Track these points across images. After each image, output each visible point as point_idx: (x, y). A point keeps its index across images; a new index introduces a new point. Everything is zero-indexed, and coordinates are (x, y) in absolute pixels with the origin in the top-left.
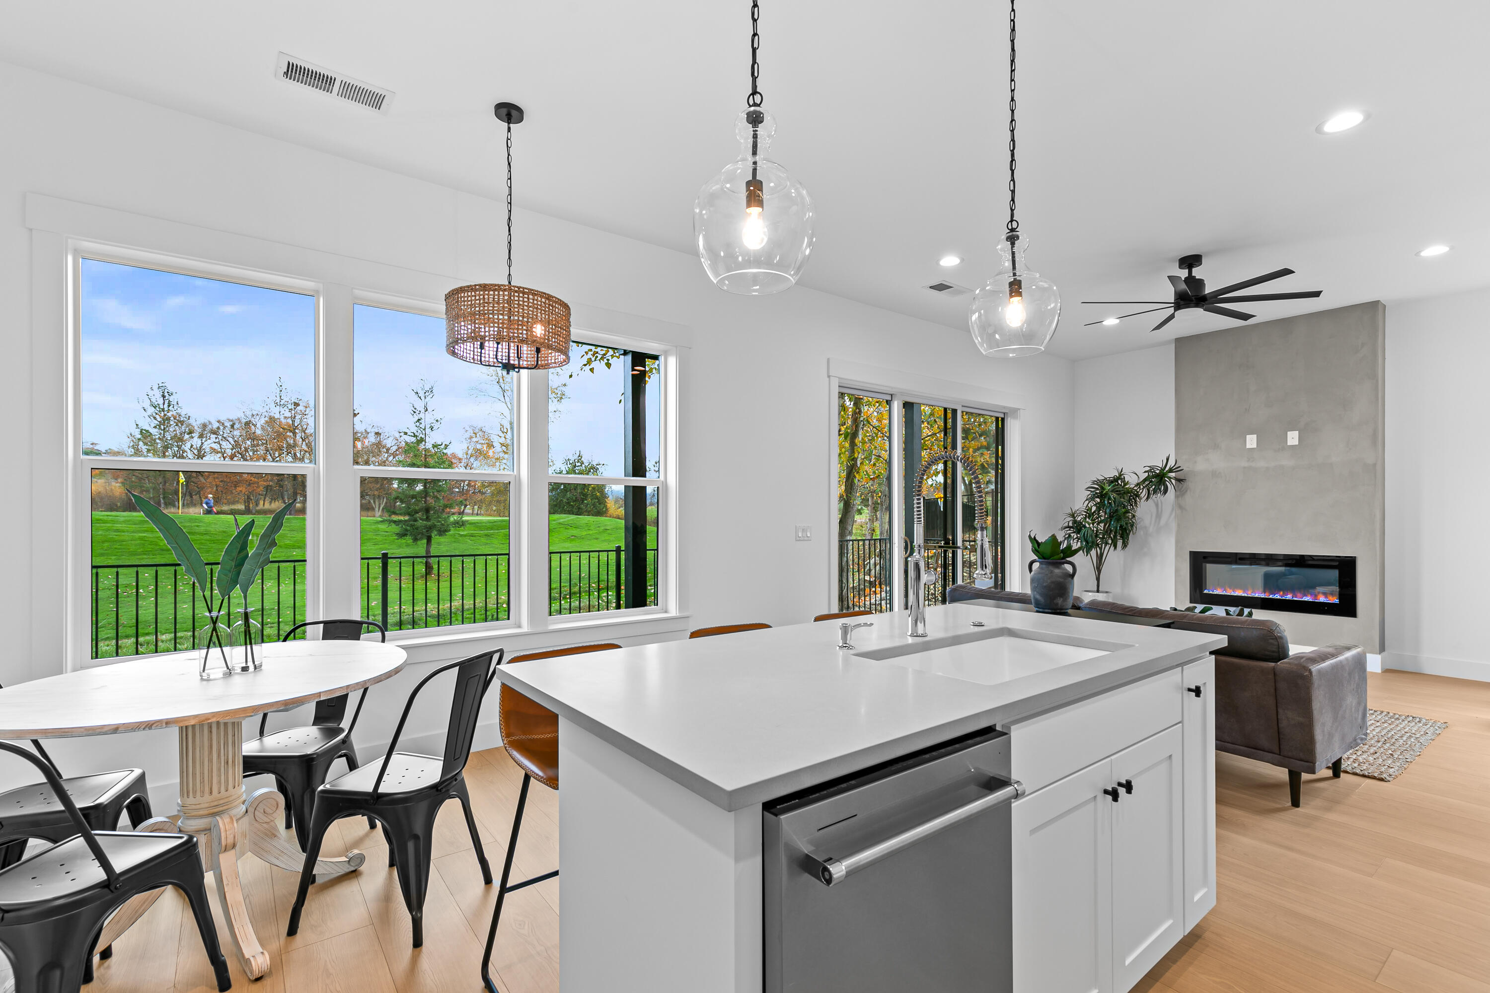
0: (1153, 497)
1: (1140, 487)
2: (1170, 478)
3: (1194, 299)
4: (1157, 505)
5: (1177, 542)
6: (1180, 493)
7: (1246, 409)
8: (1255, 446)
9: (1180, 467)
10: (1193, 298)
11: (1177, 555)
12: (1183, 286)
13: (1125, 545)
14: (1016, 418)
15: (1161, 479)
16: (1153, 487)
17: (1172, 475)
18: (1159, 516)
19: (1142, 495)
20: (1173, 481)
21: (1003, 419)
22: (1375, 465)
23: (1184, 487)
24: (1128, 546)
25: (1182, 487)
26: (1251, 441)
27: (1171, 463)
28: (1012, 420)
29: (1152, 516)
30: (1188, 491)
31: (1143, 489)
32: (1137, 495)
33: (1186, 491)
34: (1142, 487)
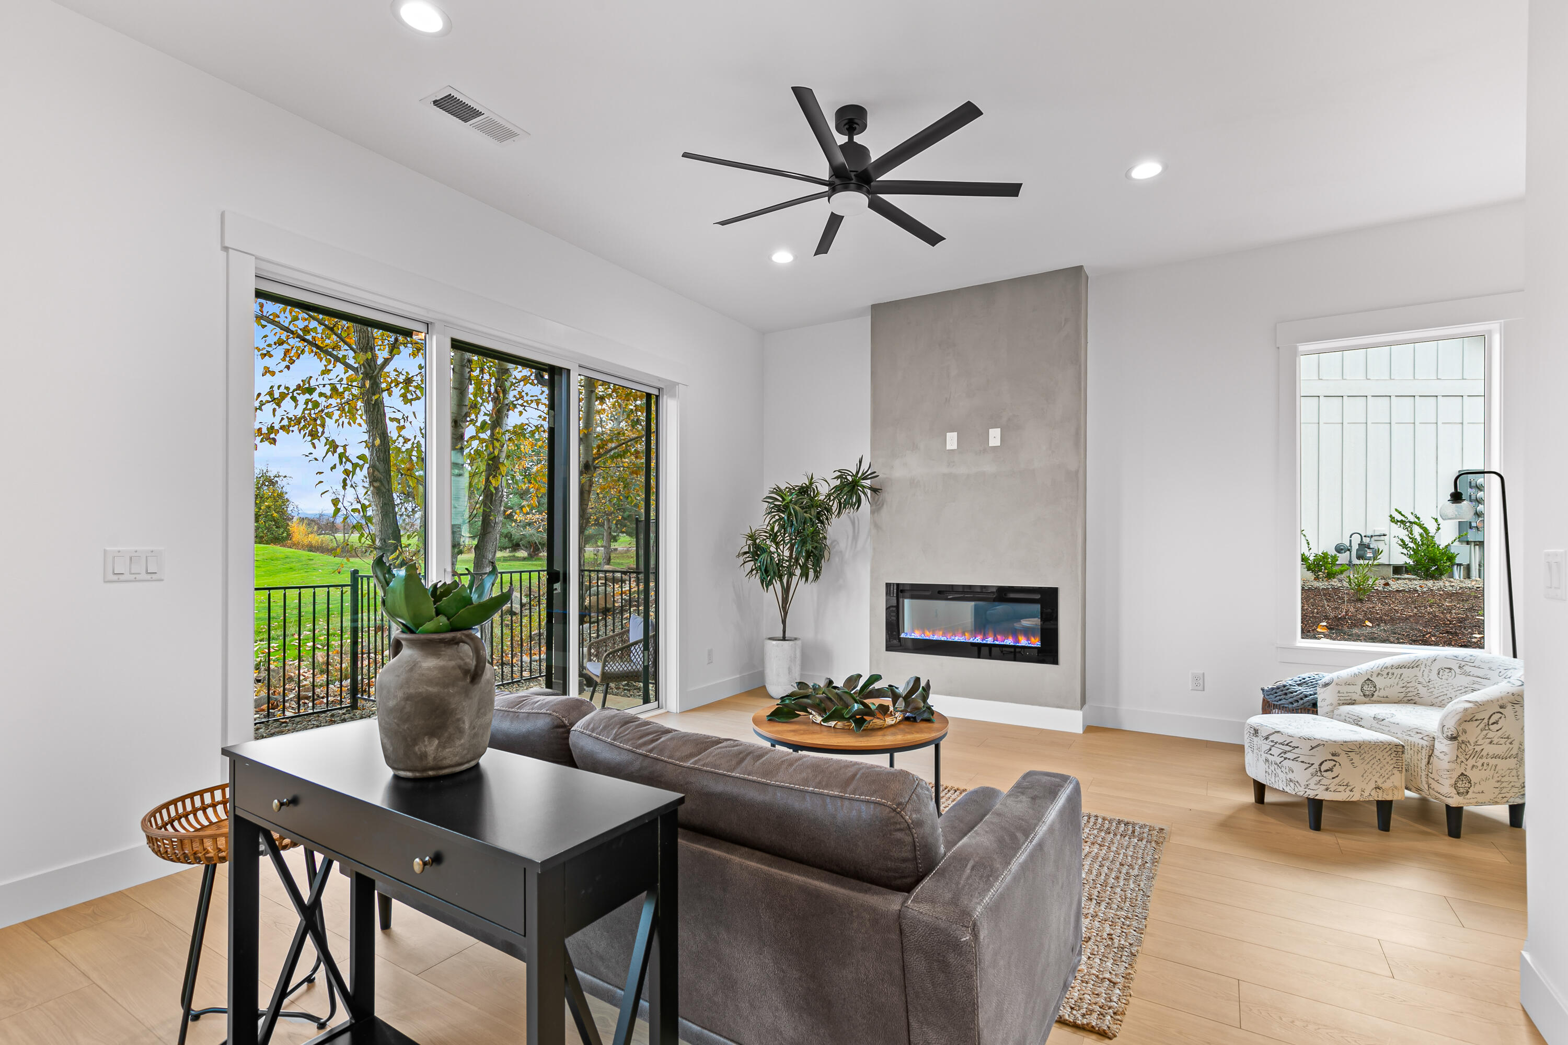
0: (845, 512)
1: (830, 498)
2: (864, 487)
3: (853, 177)
4: (853, 523)
5: (872, 572)
6: (877, 507)
7: (946, 399)
8: (955, 447)
9: (875, 472)
10: (853, 174)
11: (873, 588)
12: (841, 159)
13: (817, 577)
14: (673, 395)
15: (854, 487)
16: (845, 497)
17: (868, 483)
18: (855, 538)
19: (834, 508)
20: (869, 492)
21: (657, 397)
22: (1077, 472)
23: (880, 499)
24: (820, 577)
25: (878, 499)
26: (952, 441)
27: (865, 467)
28: (669, 401)
29: (848, 538)
30: (885, 506)
31: (834, 500)
32: (829, 510)
33: (883, 505)
34: (832, 498)
